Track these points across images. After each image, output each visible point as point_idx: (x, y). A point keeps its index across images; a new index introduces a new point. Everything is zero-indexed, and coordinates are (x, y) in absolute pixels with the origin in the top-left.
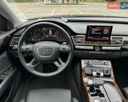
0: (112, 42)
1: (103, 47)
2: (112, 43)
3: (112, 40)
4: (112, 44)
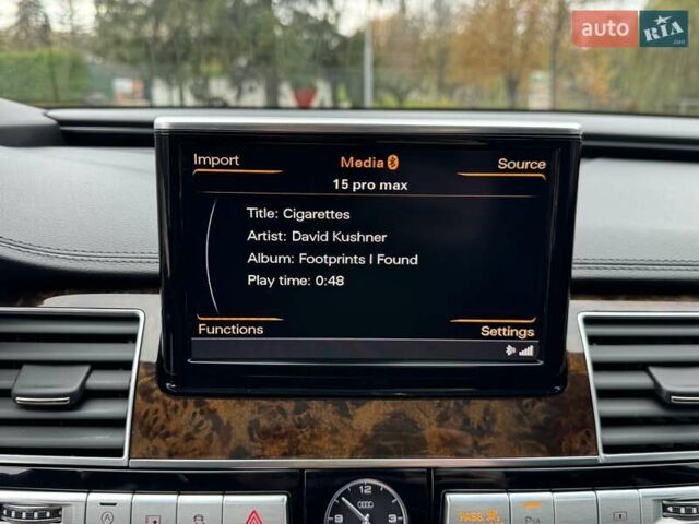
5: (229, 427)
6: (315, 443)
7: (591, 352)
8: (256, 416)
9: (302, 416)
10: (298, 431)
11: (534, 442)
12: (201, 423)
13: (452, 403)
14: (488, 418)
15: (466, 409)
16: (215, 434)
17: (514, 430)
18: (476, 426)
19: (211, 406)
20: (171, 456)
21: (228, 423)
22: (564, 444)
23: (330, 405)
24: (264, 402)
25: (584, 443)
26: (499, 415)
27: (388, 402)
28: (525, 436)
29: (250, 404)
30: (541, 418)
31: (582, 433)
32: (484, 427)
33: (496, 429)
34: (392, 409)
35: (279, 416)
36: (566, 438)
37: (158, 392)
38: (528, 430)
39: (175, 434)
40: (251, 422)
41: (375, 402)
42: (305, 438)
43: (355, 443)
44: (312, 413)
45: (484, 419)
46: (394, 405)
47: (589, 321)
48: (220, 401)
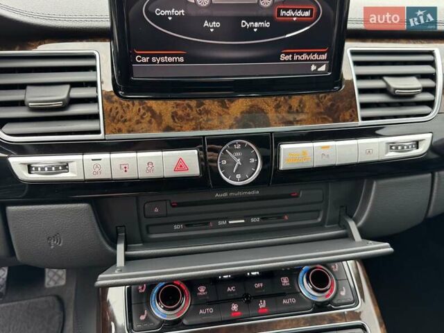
0: (363, 91)
1: (284, 147)
2: (364, 106)
3: (360, 77)
4: (361, 113)
5: (160, 116)
6: (209, 123)
7: (355, 70)
8: (175, 109)
9: (201, 109)
10: (200, 117)
11: (326, 116)
12: (144, 114)
13: (282, 98)
14: (301, 106)
15: (289, 102)
16: (153, 120)
17: (315, 111)
18: (295, 110)
19: (149, 105)
20: (129, 132)
21: (160, 114)
22: (341, 117)
23: (216, 103)
24: (178, 102)
25: (351, 116)
26: (307, 104)
27: (248, 99)
28: (320, 113)
29: (171, 103)
30: (329, 103)
31: (350, 111)
32: (300, 110)
33: (306, 110)
34: (250, 103)
35: (188, 109)
36: (342, 114)
37: (116, 98)
38: (322, 110)
39: (130, 120)
40: (172, 113)
41: (241, 100)
42: (204, 120)
43: (232, 122)
44: (206, 107)
45: (300, 106)
46: (251, 101)
47: (354, 53)
48: (154, 102)
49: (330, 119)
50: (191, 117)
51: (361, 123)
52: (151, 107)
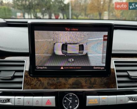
1: (88, 97)
6: (61, 86)
10: (57, 84)
12: (38, 82)
14: (95, 81)
15: (91, 79)
16: (41, 85)
17: (100, 83)
21: (43, 82)
23: (64, 79)
28: (102, 85)
29: (47, 79)
30: (106, 81)
31: (114, 84)
33: (97, 83)
35: (53, 81)
36: (110, 85)
37: (29, 76)
40: (48, 82)
41: (72, 78)
43: (69, 86)
44: (60, 80)
46: (76, 79)
47: (115, 62)
49: (106, 87)
50: (54, 84)
51: (118, 89)
52: (40, 80)
